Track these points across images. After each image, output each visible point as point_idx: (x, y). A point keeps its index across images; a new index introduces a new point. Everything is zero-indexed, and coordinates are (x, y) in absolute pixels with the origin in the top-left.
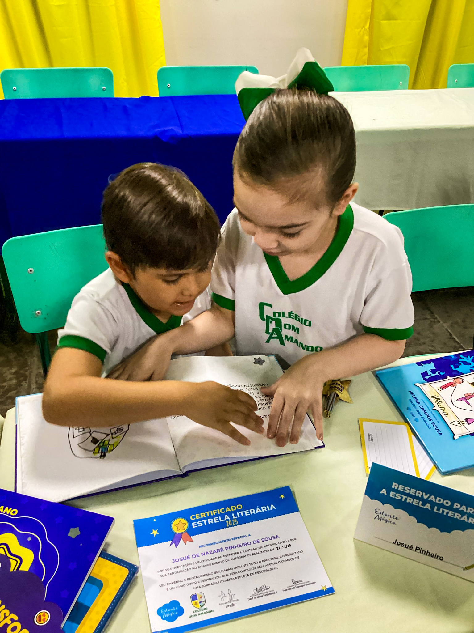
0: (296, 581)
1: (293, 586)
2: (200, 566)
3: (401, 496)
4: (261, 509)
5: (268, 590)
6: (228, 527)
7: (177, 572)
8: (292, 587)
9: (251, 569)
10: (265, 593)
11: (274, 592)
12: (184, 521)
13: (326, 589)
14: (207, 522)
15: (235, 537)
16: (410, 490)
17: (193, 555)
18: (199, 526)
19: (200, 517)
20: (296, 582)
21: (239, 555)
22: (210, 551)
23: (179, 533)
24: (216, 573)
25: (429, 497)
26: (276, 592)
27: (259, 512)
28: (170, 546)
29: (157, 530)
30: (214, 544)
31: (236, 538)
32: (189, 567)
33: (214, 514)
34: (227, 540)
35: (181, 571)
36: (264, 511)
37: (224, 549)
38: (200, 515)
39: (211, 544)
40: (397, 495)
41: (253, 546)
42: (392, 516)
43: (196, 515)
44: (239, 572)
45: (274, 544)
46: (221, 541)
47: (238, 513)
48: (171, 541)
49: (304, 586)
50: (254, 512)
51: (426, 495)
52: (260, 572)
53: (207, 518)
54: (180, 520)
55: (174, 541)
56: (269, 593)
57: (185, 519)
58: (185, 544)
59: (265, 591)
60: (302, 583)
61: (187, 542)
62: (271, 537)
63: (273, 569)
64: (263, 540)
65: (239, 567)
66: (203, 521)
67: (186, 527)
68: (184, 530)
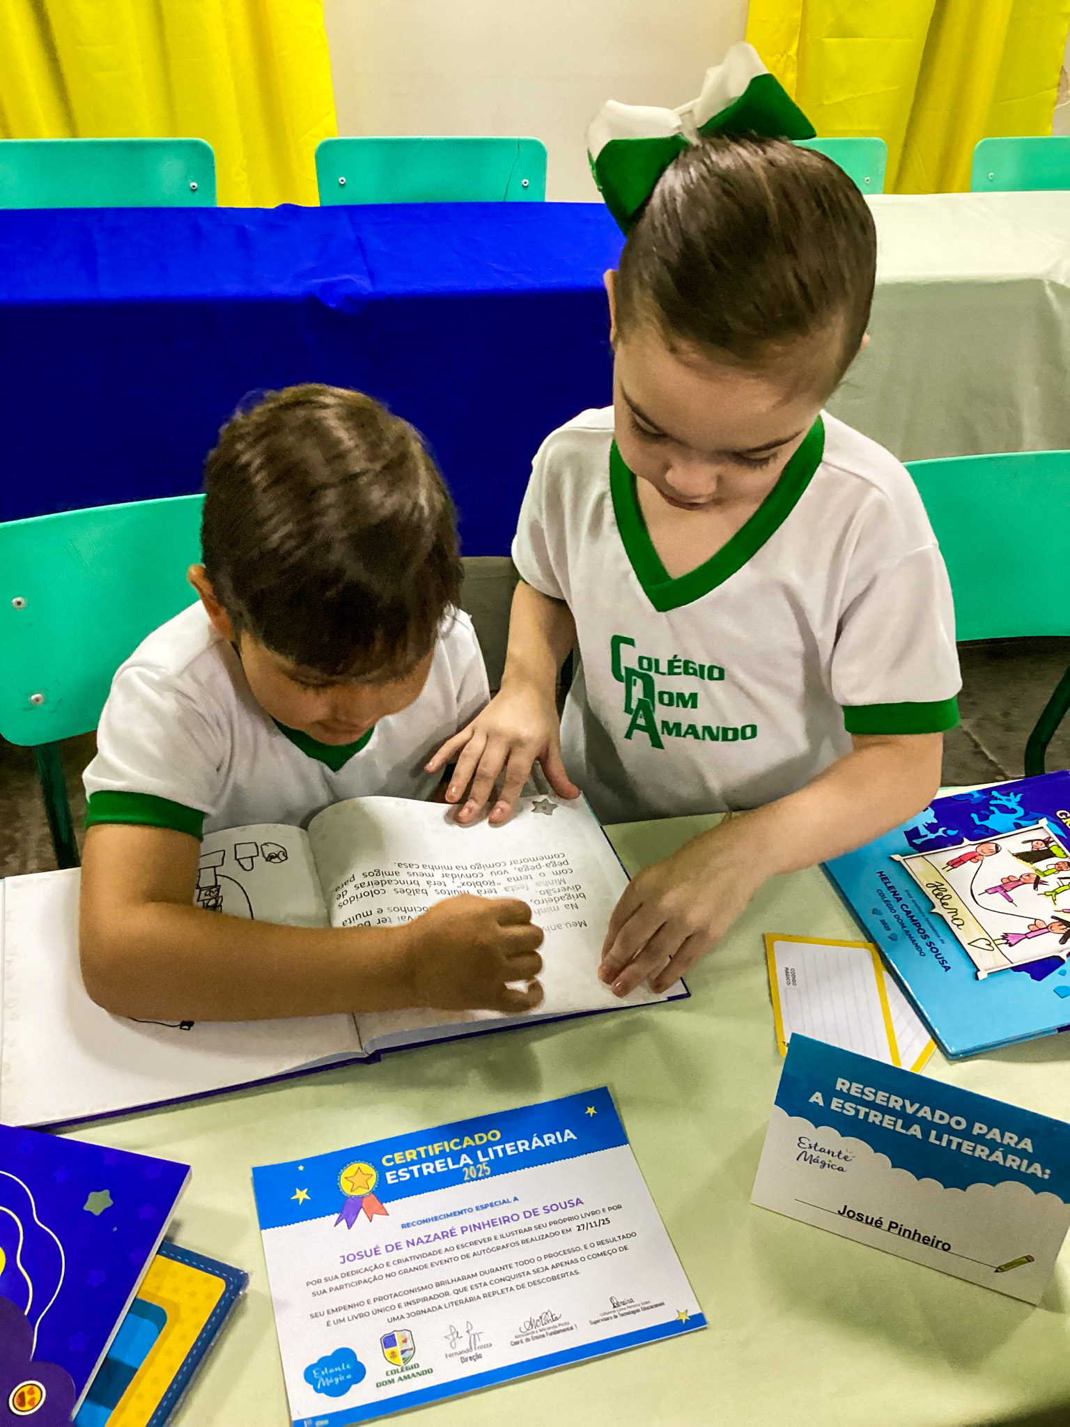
0: (619, 1301)
1: (614, 1311)
2: (403, 1269)
3: (855, 1109)
4: (543, 1141)
5: (556, 1323)
6: (469, 1181)
7: (351, 1285)
8: (612, 1315)
9: (519, 1275)
10: (549, 1328)
11: (569, 1326)
12: (367, 1168)
13: (689, 1319)
14: (420, 1170)
15: (483, 1203)
16: (875, 1094)
17: (386, 1247)
18: (401, 1179)
19: (405, 1158)
20: (620, 1304)
21: (493, 1244)
22: (425, 1236)
23: (355, 1196)
24: (438, 1285)
25: (918, 1111)
26: (574, 1327)
27: (540, 1146)
28: (335, 1225)
29: (306, 1190)
30: (436, 1219)
31: (486, 1206)
32: (377, 1273)
33: (437, 1153)
34: (465, 1210)
35: (359, 1282)
36: (551, 1143)
37: (458, 1231)
38: (404, 1155)
39: (429, 1220)
40: (847, 1105)
41: (523, 1223)
42: (836, 1154)
43: (396, 1155)
44: (492, 1282)
45: (570, 1219)
46: (451, 1214)
47: (490, 1150)
48: (337, 1216)
49: (638, 1311)
50: (526, 1147)
51: (912, 1105)
52: (540, 1282)
53: (420, 1161)
54: (359, 1168)
55: (345, 1213)
56: (557, 1329)
57: (371, 1164)
58: (369, 1221)
59: (550, 1325)
60: (634, 1306)
61: (375, 1215)
62: (565, 1203)
63: (569, 1274)
64: (547, 1210)
65: (492, 1271)
66: (410, 1168)
67: (372, 1182)
68: (368, 1189)
